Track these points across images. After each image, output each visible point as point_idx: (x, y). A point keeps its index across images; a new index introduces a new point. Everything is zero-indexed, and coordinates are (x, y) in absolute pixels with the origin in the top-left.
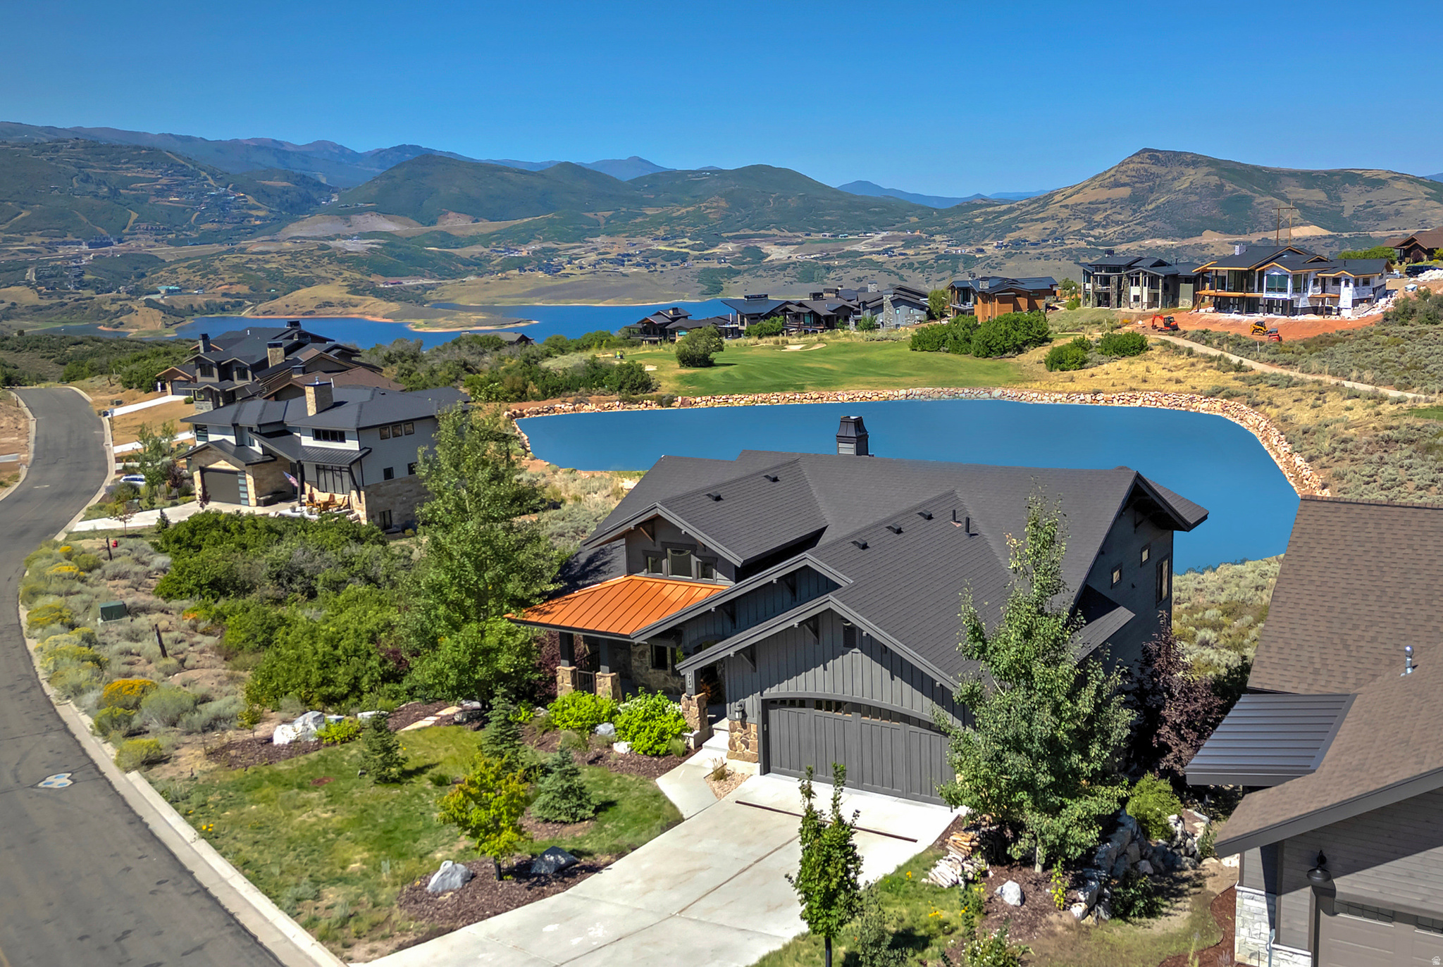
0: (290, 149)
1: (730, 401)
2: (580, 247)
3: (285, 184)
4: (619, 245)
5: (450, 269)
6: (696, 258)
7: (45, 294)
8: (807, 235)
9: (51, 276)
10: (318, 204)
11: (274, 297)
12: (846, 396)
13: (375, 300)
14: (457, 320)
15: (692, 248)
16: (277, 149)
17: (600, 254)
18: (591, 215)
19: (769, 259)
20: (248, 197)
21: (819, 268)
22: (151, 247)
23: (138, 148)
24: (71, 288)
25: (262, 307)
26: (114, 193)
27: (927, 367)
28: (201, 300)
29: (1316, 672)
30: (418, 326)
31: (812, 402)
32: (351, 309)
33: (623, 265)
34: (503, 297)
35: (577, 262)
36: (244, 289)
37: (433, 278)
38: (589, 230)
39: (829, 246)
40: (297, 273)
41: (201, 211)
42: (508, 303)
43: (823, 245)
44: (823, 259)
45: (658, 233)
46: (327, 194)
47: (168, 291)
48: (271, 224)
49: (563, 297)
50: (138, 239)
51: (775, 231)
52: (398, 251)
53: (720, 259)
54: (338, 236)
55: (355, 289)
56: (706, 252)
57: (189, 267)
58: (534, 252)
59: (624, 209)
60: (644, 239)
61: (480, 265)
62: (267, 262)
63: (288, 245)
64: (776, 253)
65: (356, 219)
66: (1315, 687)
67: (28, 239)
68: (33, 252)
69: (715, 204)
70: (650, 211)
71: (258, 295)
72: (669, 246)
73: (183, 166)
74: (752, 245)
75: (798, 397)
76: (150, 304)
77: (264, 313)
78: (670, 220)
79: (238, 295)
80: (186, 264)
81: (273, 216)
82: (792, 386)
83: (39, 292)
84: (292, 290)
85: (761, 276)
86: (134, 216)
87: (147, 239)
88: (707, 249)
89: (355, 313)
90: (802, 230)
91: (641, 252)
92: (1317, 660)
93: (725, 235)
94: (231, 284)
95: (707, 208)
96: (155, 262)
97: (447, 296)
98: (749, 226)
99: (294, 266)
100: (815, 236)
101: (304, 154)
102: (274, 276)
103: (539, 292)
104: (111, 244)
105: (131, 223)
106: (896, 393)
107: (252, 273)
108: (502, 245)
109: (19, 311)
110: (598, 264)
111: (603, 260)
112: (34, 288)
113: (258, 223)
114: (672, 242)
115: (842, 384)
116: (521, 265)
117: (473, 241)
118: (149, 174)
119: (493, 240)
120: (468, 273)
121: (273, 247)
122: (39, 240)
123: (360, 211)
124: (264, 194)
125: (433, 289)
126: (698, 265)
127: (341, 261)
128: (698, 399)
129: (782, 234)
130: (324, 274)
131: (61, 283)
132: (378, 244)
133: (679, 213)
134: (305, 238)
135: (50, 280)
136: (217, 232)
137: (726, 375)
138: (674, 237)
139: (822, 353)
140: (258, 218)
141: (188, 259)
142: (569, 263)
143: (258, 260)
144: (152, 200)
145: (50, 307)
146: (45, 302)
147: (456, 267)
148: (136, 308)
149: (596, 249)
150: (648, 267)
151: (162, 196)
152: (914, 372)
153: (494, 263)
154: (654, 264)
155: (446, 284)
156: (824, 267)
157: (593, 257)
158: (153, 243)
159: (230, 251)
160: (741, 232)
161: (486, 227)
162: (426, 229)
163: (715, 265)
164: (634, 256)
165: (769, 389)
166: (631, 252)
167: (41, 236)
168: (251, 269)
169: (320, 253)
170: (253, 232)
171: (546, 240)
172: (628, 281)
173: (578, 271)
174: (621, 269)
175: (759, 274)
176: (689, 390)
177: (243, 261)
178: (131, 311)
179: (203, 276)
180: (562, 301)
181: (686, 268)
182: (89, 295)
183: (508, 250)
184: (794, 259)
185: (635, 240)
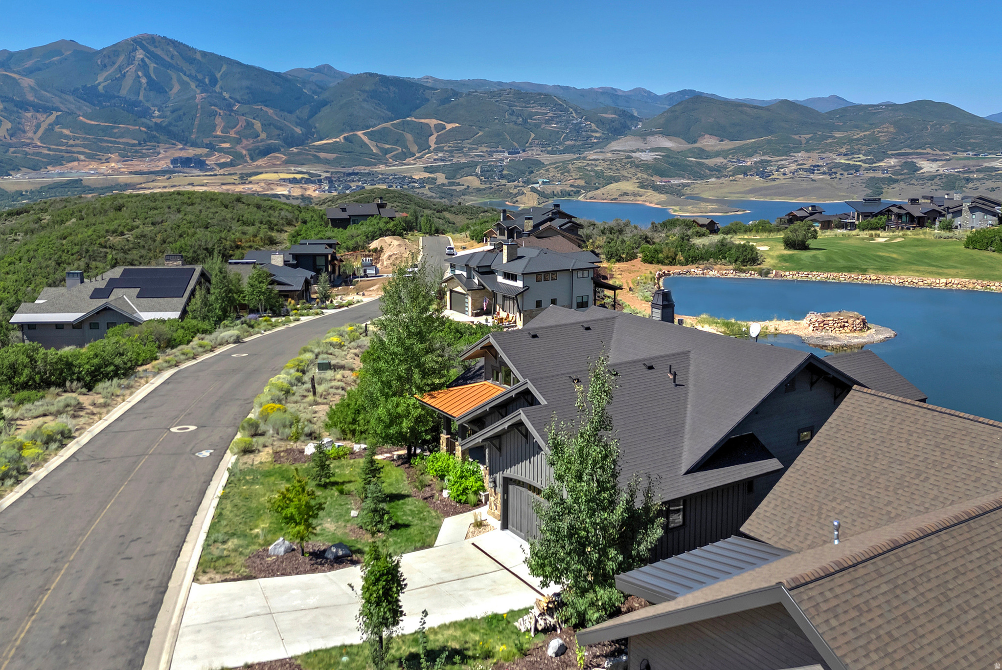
0: (620, 93)
1: (810, 276)
2: (786, 160)
3: (613, 116)
4: (811, 159)
5: (699, 173)
6: (867, 169)
7: (484, 181)
8: (954, 153)
9: (488, 171)
10: (630, 129)
11: (598, 188)
12: (897, 280)
13: (653, 192)
14: (699, 208)
15: (864, 161)
16: (611, 94)
17: (799, 165)
18: (797, 137)
19: (921, 171)
20: (593, 124)
21: (960, 180)
22: (538, 155)
23: (540, 94)
24: (496, 178)
25: (590, 194)
26: (525, 121)
27: (973, 262)
28: (558, 189)
29: (789, 530)
30: (675, 211)
31: (870, 282)
32: (638, 198)
33: (813, 173)
34: (730, 193)
35: (782, 170)
36: (582, 183)
37: (689, 179)
38: (794, 148)
39: (971, 163)
40: (611, 174)
41: (567, 133)
42: (734, 197)
43: (966, 162)
44: (964, 172)
45: (841, 150)
46: (636, 122)
47: (543, 182)
48: (602, 142)
49: (770, 195)
50: (533, 150)
51: (929, 150)
52: (671, 160)
53: (883, 170)
54: (638, 150)
55: (642, 186)
56: (874, 165)
57: (555, 168)
58: (756, 163)
59: (820, 133)
60: (831, 154)
61: (720, 171)
62: (597, 166)
63: (609, 155)
64: (927, 167)
65: (651, 139)
66: (783, 542)
67: (480, 149)
68: (481, 156)
69: (886, 130)
70: (838, 135)
71: (590, 186)
72: (848, 160)
73: (561, 105)
74: (909, 160)
75: (860, 277)
76: (534, 190)
77: (590, 198)
78: (850, 141)
79: (578, 186)
80: (554, 166)
81: (604, 136)
82: (857, 268)
83: (481, 180)
84: (608, 184)
85: (913, 184)
86: (533, 135)
87: (537, 150)
88: (875, 163)
89: (640, 200)
90: (950, 150)
91: (827, 164)
92: (795, 520)
93: (890, 153)
94: (576, 179)
95: (879, 132)
96: (539, 164)
97: (696, 191)
98: (909, 147)
99: (610, 169)
100: (960, 155)
101: (627, 97)
102: (599, 175)
103: (753, 191)
104: (519, 153)
105: (530, 141)
106: (938, 281)
107: (588, 172)
108: (735, 157)
109: (470, 190)
110: (797, 172)
111: (800, 169)
112: (479, 177)
113: (595, 141)
114: (851, 157)
115: (897, 270)
116: (745, 171)
117: (717, 154)
118: (543, 110)
119: (730, 154)
120: (711, 176)
121: (600, 157)
122: (485, 149)
123: (653, 134)
124: (601, 122)
125: (689, 186)
126: (867, 175)
127: (637, 166)
128: (787, 273)
129: (934, 153)
130: (626, 175)
131: (492, 175)
132: (660, 155)
133: (858, 136)
134: (619, 151)
135: (487, 174)
136: (573, 146)
137: (814, 257)
138: (852, 154)
139: (899, 245)
140: (596, 138)
141: (556, 163)
142: (777, 171)
143: (592, 164)
144: (543, 126)
145: (484, 189)
146: (483, 186)
147: (704, 172)
148: (525, 192)
149: (796, 161)
150: (830, 175)
151: (548, 124)
152: (959, 266)
153: (729, 169)
154: (836, 173)
155: (697, 183)
156: (964, 178)
157: (794, 167)
158: (539, 152)
159: (578, 159)
160: (903, 151)
161: (728, 145)
162: (690, 146)
163: (879, 174)
164: (822, 166)
165: (839, 270)
166: (820, 163)
167: (486, 147)
168: (587, 170)
169: (625, 161)
170: (592, 146)
171: (764, 154)
172: (815, 184)
173: (782, 177)
174: (812, 176)
175: (912, 182)
176: (783, 266)
177: (584, 164)
178: (523, 193)
179: (562, 174)
180: (769, 197)
181: (858, 176)
182: (503, 183)
183: (739, 161)
184: (941, 172)
185: (824, 155)
